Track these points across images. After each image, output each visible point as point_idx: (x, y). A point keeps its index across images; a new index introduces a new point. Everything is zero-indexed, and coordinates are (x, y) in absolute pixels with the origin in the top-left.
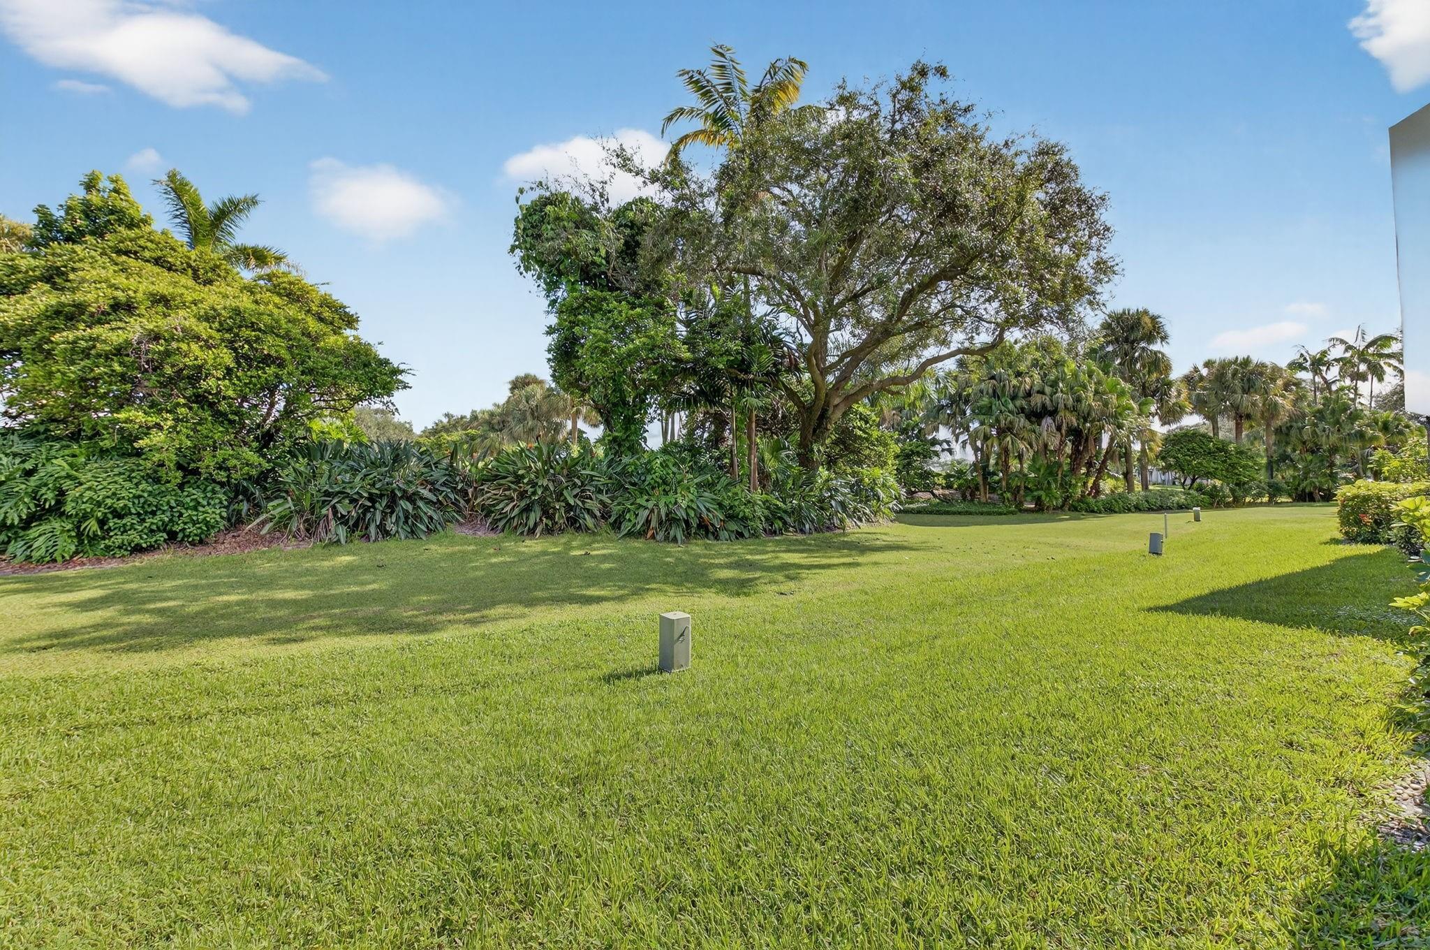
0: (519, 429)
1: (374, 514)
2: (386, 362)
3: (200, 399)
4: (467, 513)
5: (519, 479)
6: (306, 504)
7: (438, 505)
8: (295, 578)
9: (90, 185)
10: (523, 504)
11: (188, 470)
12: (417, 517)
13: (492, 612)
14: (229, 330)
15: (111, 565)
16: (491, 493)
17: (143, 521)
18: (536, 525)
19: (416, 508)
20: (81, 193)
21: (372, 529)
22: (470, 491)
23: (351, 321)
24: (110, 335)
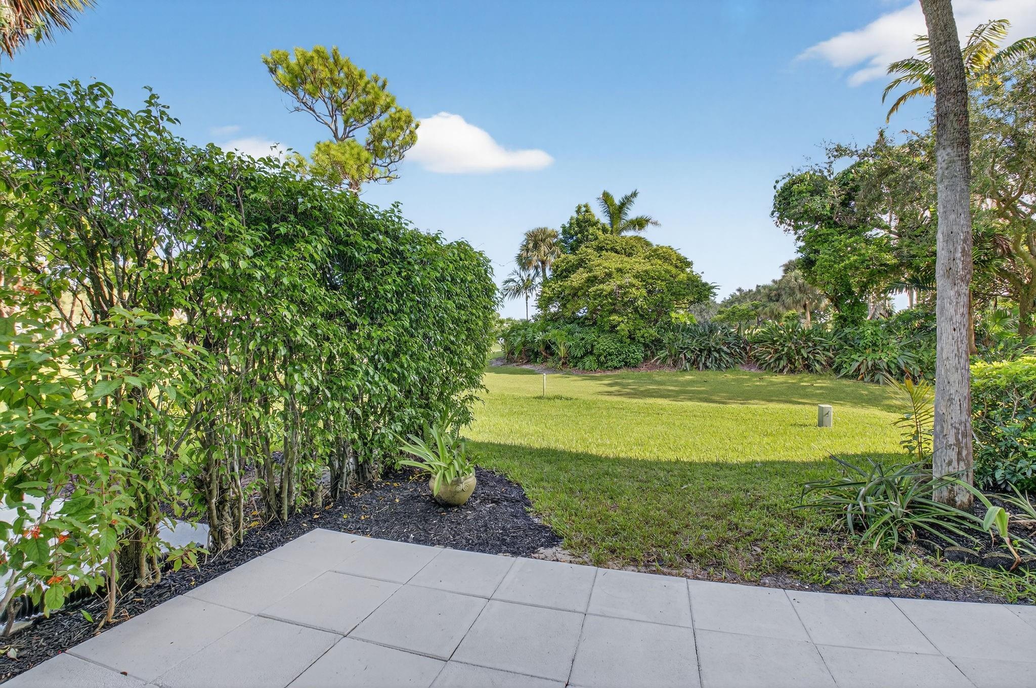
1: (701, 359)
2: (706, 284)
3: (636, 310)
4: (746, 359)
5: (774, 342)
6: (673, 352)
7: (731, 355)
8: (672, 383)
10: (776, 356)
11: (632, 337)
12: (721, 360)
15: (609, 373)
16: (758, 350)
17: (617, 357)
18: (784, 368)
19: (720, 356)
21: (701, 365)
22: (748, 348)
23: (689, 264)
24: (607, 287)
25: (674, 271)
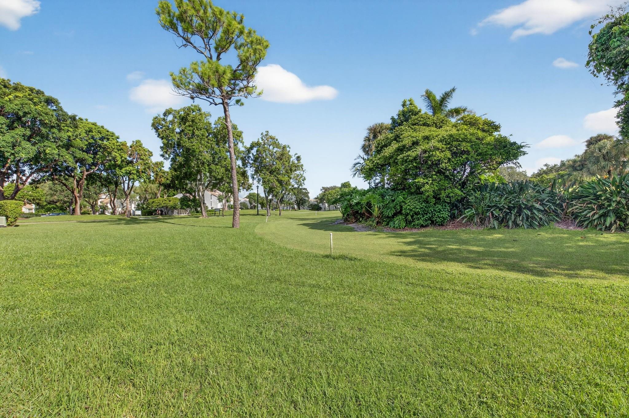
0: (594, 168)
1: (511, 216)
2: (515, 143)
3: (440, 172)
4: (562, 216)
5: (597, 197)
6: (480, 211)
7: (545, 212)
8: (477, 242)
9: (404, 105)
10: (601, 212)
11: (437, 197)
12: (533, 218)
13: (582, 273)
14: (449, 144)
15: (414, 231)
16: (577, 206)
17: (424, 216)
18: (611, 225)
19: (533, 213)
20: (401, 108)
21: (510, 223)
22: (564, 205)
23: (496, 128)
24: (412, 154)
25: (480, 134)
